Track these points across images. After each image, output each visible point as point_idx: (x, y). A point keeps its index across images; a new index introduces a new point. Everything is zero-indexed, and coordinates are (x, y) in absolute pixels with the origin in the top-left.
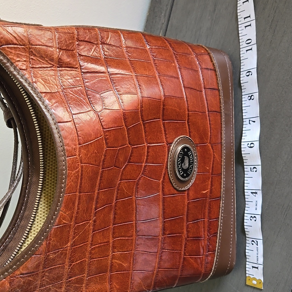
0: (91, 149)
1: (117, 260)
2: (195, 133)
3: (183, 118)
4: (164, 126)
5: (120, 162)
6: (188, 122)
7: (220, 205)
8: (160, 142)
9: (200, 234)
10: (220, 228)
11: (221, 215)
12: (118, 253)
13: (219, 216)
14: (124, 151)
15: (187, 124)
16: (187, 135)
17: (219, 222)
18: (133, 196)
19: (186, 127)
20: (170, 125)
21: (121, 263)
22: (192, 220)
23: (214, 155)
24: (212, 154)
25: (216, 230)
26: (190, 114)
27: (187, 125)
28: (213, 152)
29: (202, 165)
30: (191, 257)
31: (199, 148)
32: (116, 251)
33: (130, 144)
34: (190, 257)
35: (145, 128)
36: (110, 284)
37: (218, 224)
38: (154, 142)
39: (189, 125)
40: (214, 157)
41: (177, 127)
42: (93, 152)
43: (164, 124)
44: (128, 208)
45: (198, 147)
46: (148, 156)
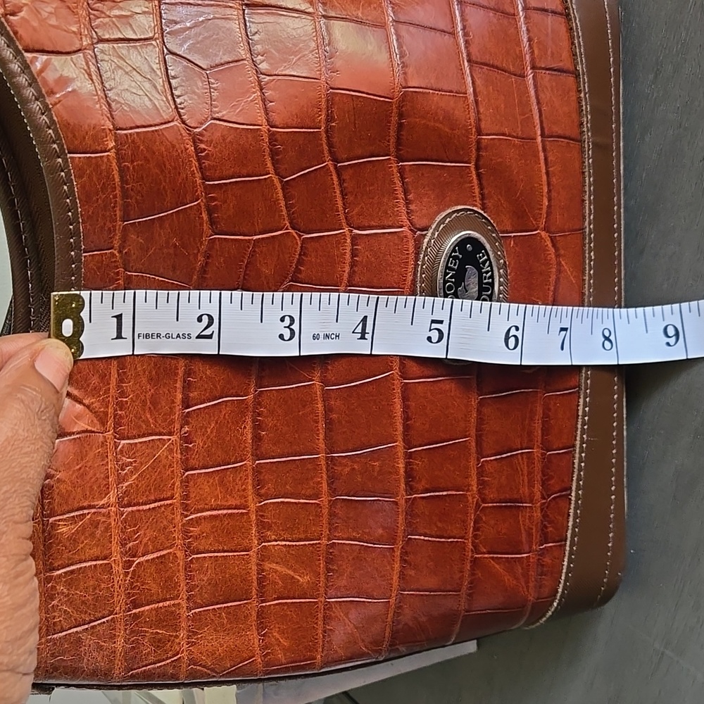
0: (160, 235)
1: (277, 563)
2: (499, 199)
3: (462, 153)
4: (402, 178)
5: (263, 279)
6: (477, 168)
7: (578, 410)
8: (390, 224)
9: (521, 491)
10: (579, 475)
11: (582, 438)
12: (278, 542)
13: (576, 440)
14: (274, 248)
15: (474, 172)
16: (476, 206)
17: (574, 457)
18: (313, 380)
19: (471, 182)
20: (423, 174)
21: (292, 573)
22: (493, 452)
23: (559, 264)
24: (554, 261)
25: (566, 480)
26: (484, 143)
27: (474, 177)
28: (558, 256)
29: (523, 292)
30: (495, 556)
31: (512, 243)
32: (273, 537)
33: (293, 229)
34: (492, 558)
35: (341, 182)
36: (261, 636)
37: (574, 463)
38: (373, 223)
39: (479, 175)
40: (559, 271)
41: (443, 179)
42: (167, 242)
43: (401, 171)
44: (300, 413)
45: (508, 242)
46: (353, 265)
